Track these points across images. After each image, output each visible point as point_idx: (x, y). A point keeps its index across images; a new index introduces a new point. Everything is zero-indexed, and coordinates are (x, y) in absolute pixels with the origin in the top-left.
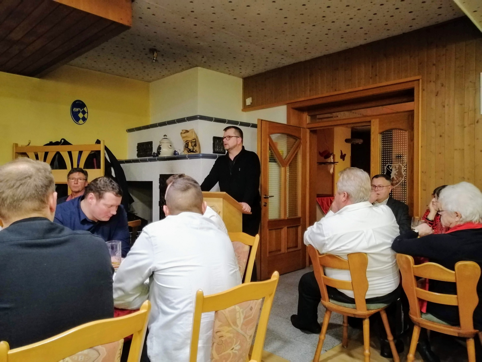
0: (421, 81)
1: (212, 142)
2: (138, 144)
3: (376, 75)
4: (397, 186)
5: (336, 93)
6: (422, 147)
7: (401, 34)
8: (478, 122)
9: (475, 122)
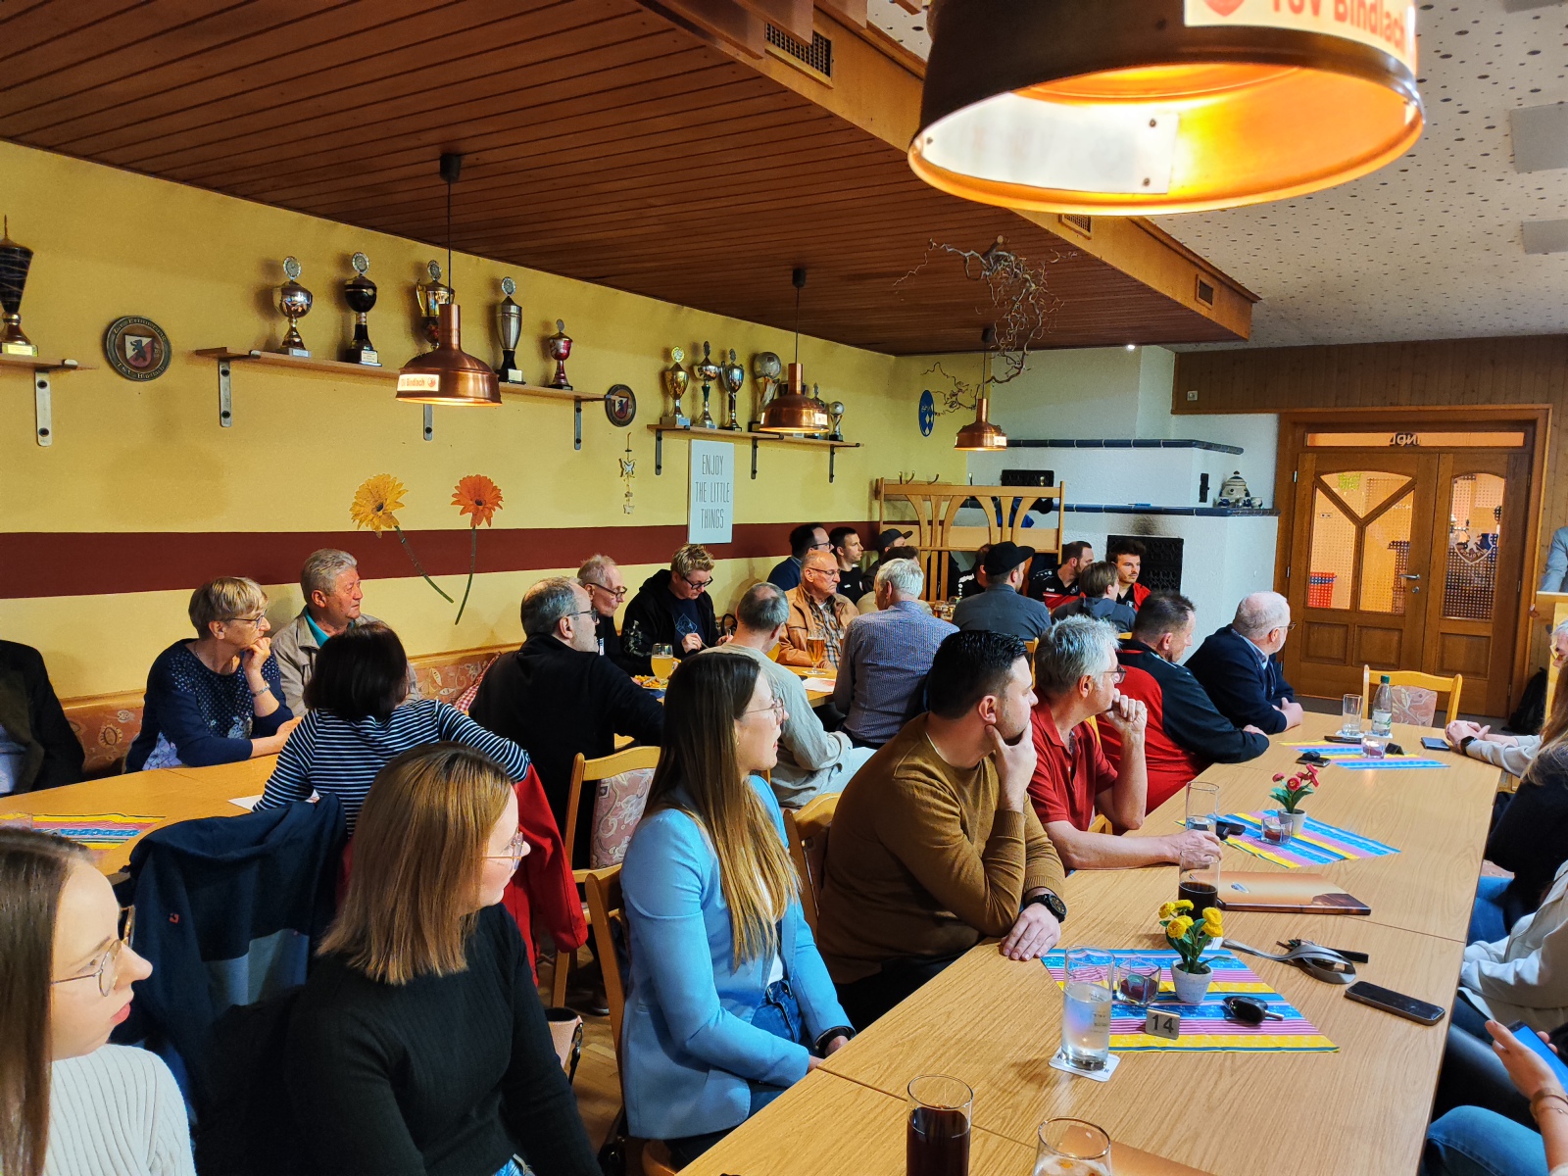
0: (1549, 412)
1: (1200, 483)
2: (1004, 472)
3: (1473, 391)
4: (1477, 561)
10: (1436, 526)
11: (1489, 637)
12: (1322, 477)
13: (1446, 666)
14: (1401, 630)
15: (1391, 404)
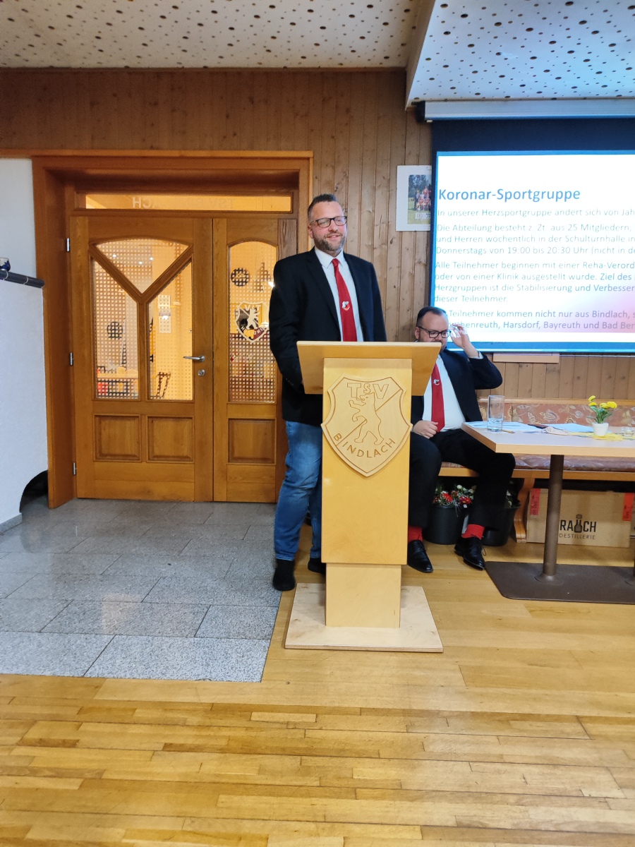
0: (311, 161)
3: (235, 135)
5: (153, 153)
7: (280, 68)
8: (391, 242)
9: (387, 242)
10: (216, 303)
11: (274, 420)
12: (99, 246)
13: (236, 455)
14: (191, 418)
15: (152, 148)
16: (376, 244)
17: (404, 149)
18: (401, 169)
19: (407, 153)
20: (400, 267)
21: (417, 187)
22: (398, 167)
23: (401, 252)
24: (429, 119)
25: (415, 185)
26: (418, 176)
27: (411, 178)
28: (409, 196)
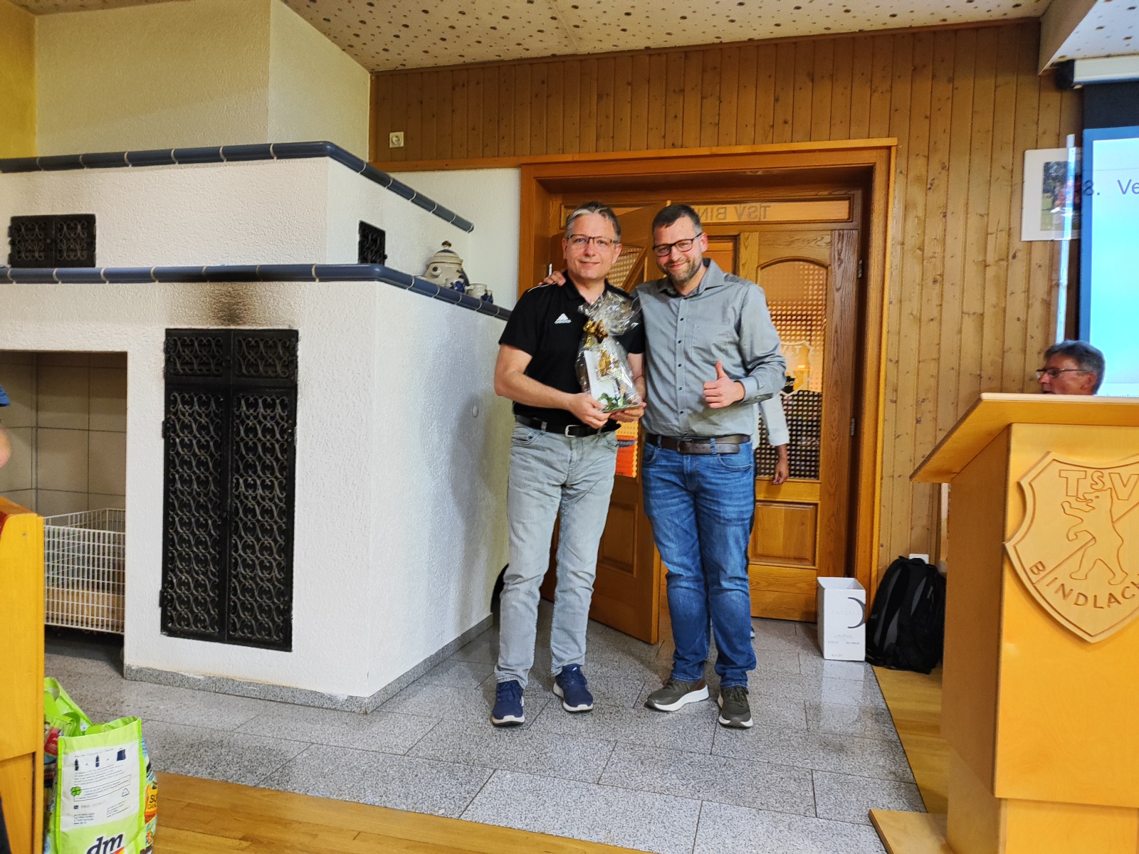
0: (893, 151)
2: (14, 220)
3: (786, 122)
5: (675, 152)
6: (890, 303)
7: (854, 33)
8: (1014, 257)
9: (1008, 257)
11: (816, 505)
13: (759, 551)
15: (674, 146)
16: (991, 258)
17: (1035, 126)
18: (1030, 154)
19: (1041, 131)
20: (1028, 291)
21: (1055, 179)
22: (1028, 152)
23: (1029, 270)
24: (1079, 83)
25: (1052, 177)
26: (1058, 164)
27: (1047, 167)
28: (1045, 191)
